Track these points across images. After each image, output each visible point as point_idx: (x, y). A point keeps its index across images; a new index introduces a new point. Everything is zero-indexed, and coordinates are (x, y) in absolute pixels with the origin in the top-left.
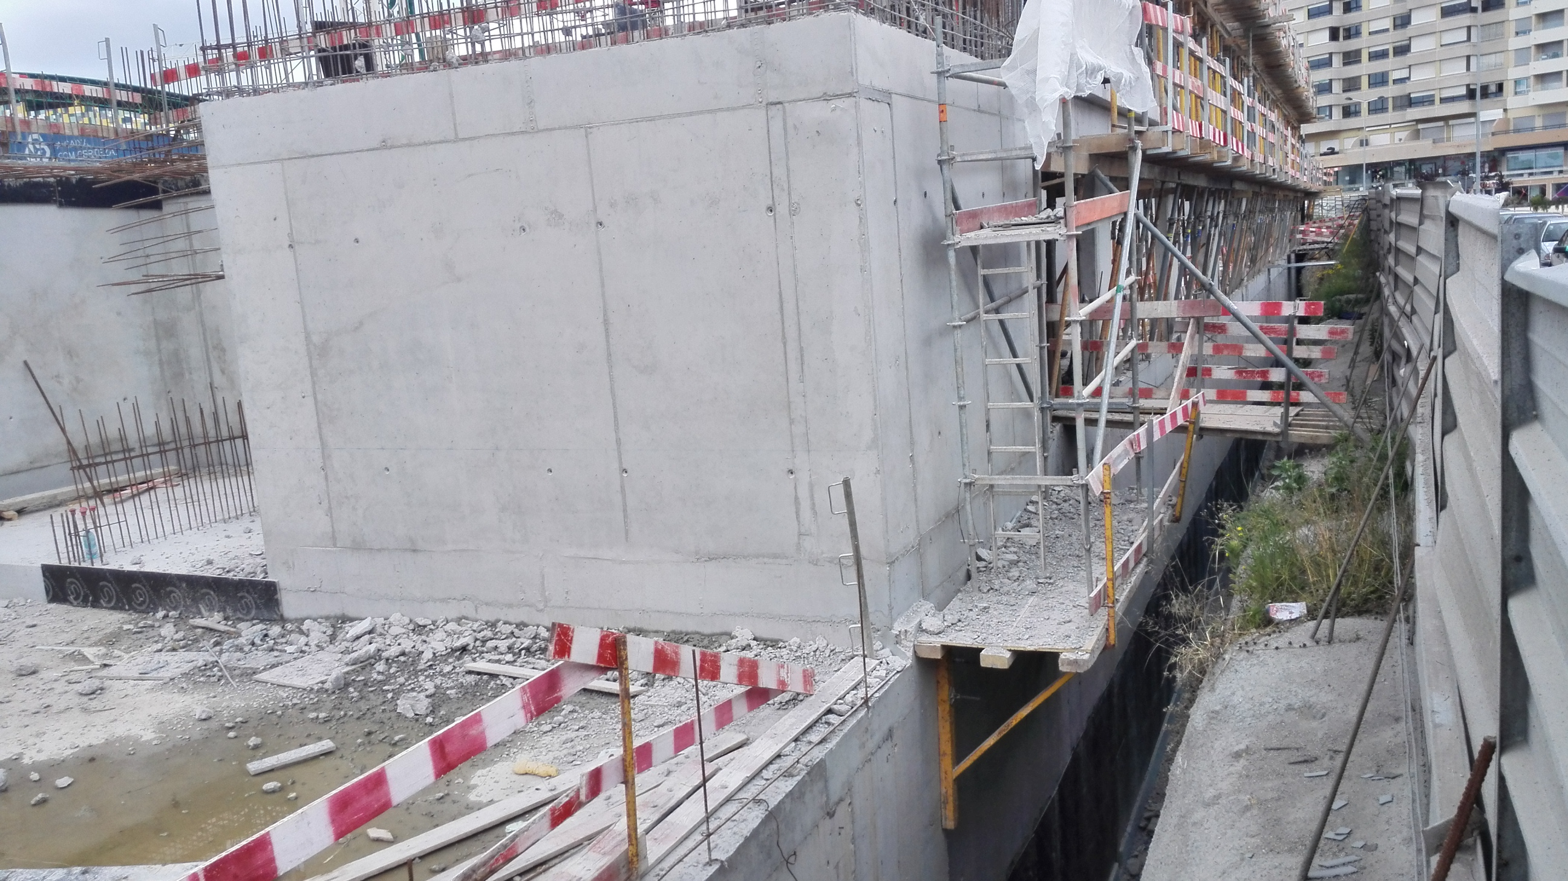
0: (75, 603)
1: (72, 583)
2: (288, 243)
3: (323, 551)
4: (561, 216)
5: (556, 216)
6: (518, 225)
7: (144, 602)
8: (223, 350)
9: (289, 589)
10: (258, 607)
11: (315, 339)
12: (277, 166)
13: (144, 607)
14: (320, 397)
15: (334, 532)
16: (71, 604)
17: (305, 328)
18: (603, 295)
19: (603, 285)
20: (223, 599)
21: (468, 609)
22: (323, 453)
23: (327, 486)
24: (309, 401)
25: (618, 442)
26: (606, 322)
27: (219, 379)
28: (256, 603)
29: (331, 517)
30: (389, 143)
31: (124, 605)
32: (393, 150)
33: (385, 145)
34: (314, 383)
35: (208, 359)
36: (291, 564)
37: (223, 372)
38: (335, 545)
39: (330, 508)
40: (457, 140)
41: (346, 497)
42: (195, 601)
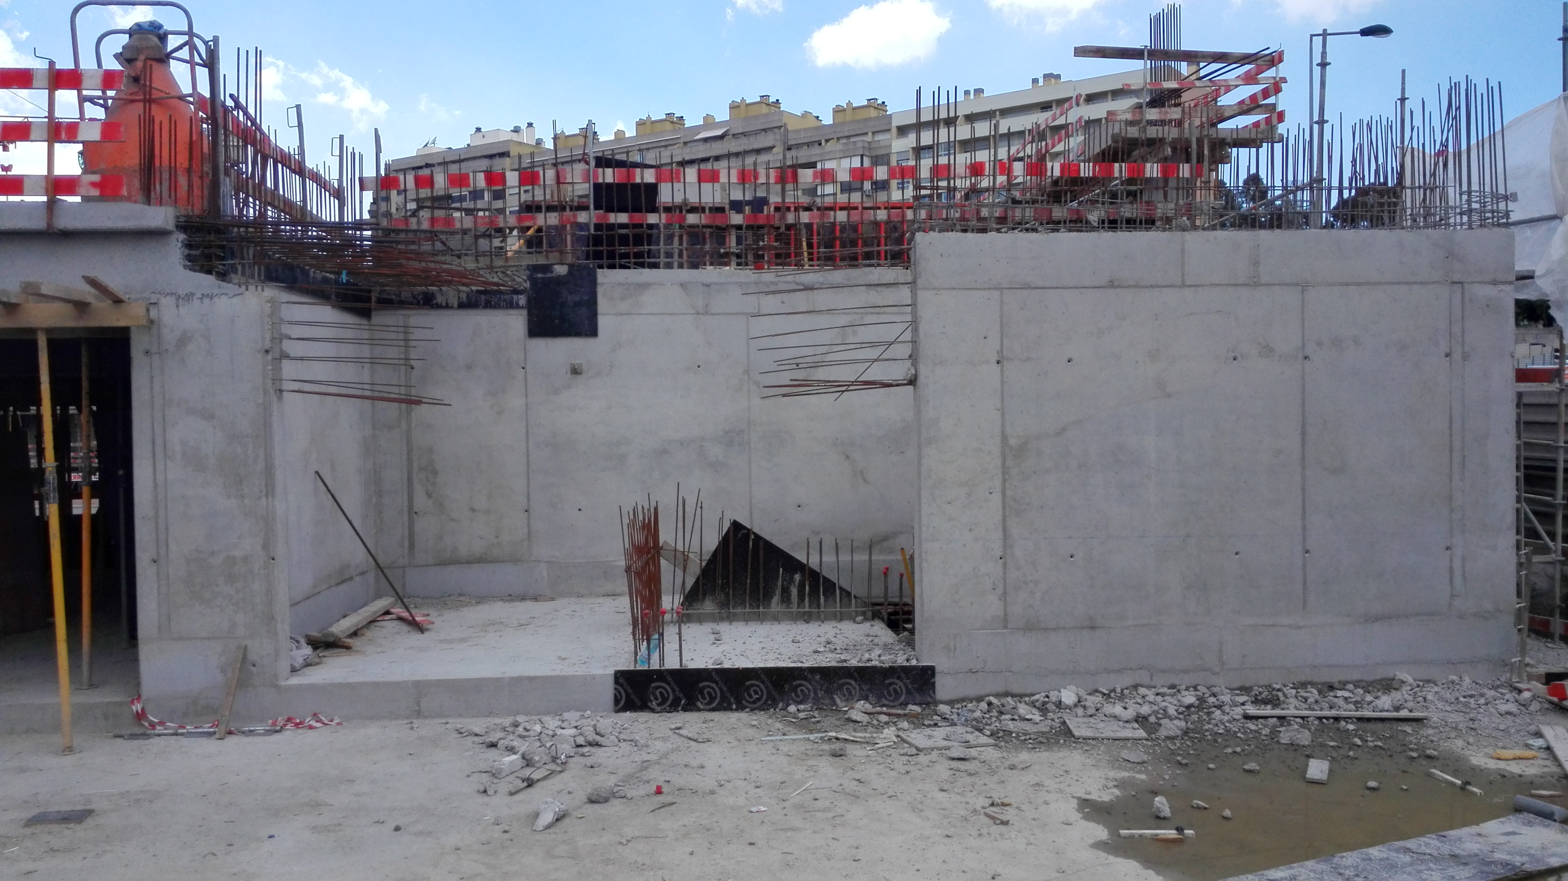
0: (659, 709)
1: (658, 687)
2: (996, 358)
3: (992, 633)
4: (1272, 350)
5: (1267, 351)
6: (1232, 355)
7: (759, 699)
9: (946, 671)
10: (908, 692)
11: (1012, 442)
12: (996, 294)
13: (759, 704)
14: (1009, 493)
15: (1006, 614)
17: (1003, 432)
18: (1303, 412)
20: (865, 687)
21: (1142, 677)
22: (1005, 542)
23: (1005, 573)
24: (997, 498)
25: (1304, 528)
26: (1303, 434)
27: (421, 501)
28: (907, 688)
29: (1005, 601)
30: (1116, 284)
31: (730, 704)
32: (1119, 290)
33: (1112, 285)
34: (1004, 481)
35: (410, 481)
36: (952, 647)
37: (429, 495)
38: (1005, 627)
39: (1005, 593)
40: (1183, 285)
41: (1025, 583)
42: (829, 692)
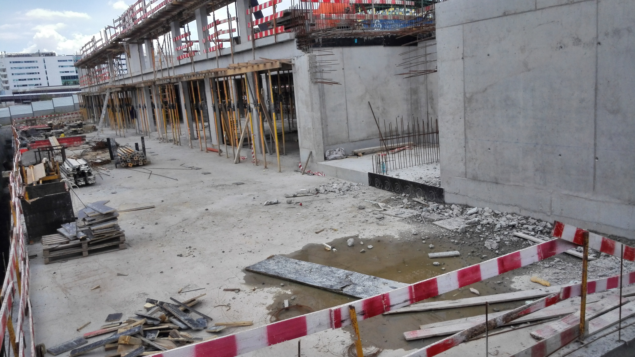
0: (377, 187)
1: (377, 180)
2: (461, 57)
3: (462, 179)
4: (580, 41)
5: (577, 41)
6: (559, 45)
7: (398, 190)
8: (433, 99)
9: (448, 192)
10: (436, 197)
11: (468, 95)
12: (461, 26)
13: (398, 192)
14: (467, 118)
15: (466, 172)
16: (376, 187)
17: (464, 91)
18: (596, 76)
19: (597, 72)
20: (424, 192)
21: (516, 210)
22: (465, 141)
23: (465, 154)
24: (463, 120)
25: (595, 145)
26: (596, 89)
27: (430, 110)
28: (435, 195)
29: (466, 166)
30: (507, 13)
31: (392, 190)
32: (508, 17)
33: (505, 15)
34: (465, 113)
35: (427, 102)
36: (449, 182)
37: (432, 108)
38: (466, 177)
39: (466, 162)
40: (536, 10)
41: (472, 159)
42: (415, 191)
